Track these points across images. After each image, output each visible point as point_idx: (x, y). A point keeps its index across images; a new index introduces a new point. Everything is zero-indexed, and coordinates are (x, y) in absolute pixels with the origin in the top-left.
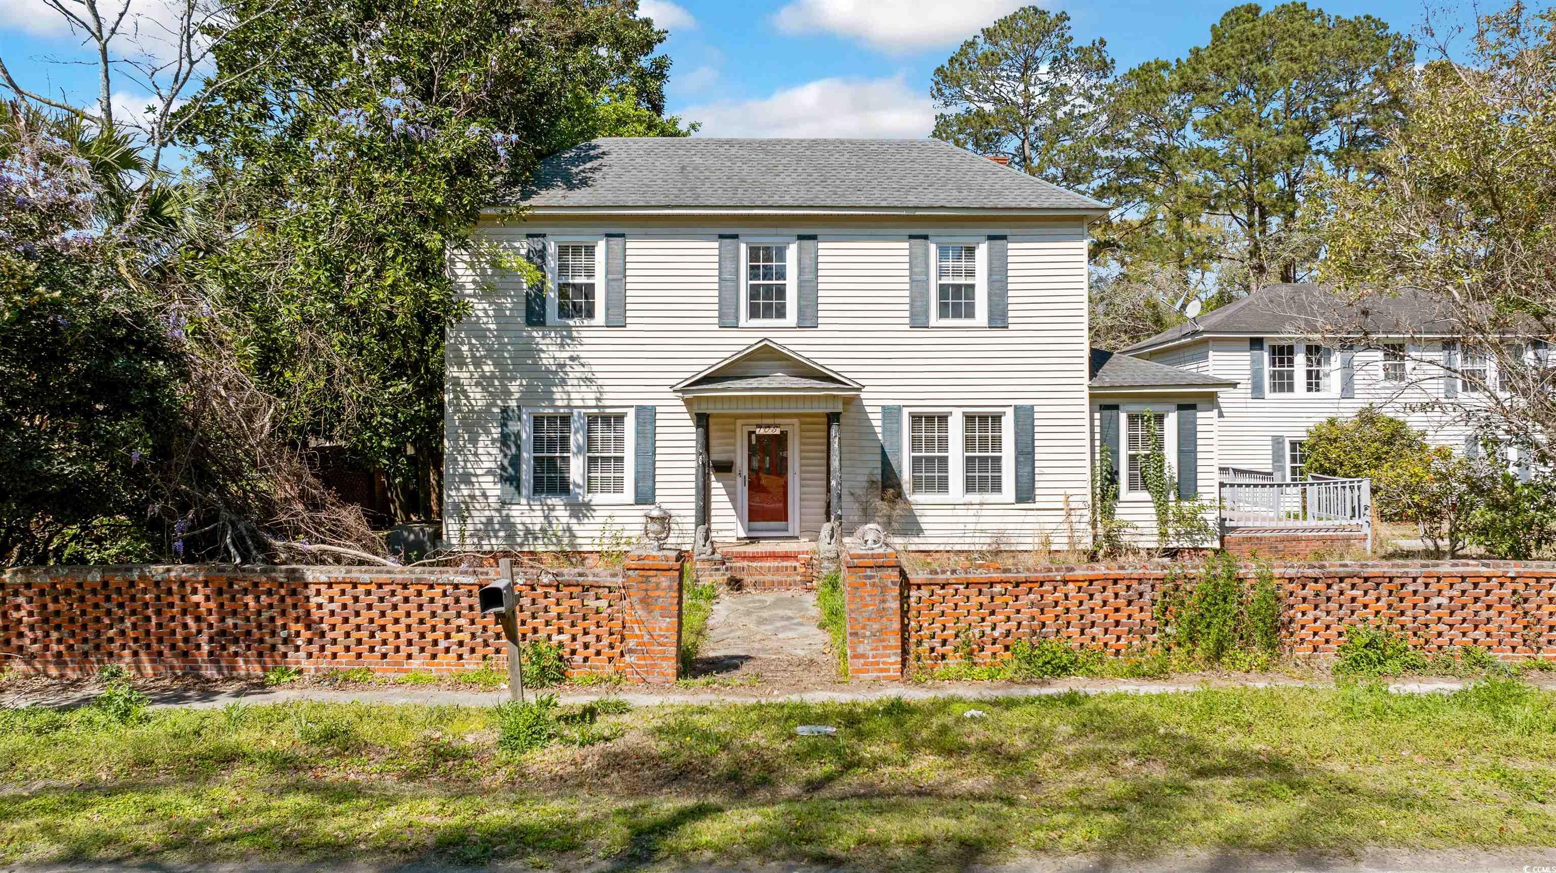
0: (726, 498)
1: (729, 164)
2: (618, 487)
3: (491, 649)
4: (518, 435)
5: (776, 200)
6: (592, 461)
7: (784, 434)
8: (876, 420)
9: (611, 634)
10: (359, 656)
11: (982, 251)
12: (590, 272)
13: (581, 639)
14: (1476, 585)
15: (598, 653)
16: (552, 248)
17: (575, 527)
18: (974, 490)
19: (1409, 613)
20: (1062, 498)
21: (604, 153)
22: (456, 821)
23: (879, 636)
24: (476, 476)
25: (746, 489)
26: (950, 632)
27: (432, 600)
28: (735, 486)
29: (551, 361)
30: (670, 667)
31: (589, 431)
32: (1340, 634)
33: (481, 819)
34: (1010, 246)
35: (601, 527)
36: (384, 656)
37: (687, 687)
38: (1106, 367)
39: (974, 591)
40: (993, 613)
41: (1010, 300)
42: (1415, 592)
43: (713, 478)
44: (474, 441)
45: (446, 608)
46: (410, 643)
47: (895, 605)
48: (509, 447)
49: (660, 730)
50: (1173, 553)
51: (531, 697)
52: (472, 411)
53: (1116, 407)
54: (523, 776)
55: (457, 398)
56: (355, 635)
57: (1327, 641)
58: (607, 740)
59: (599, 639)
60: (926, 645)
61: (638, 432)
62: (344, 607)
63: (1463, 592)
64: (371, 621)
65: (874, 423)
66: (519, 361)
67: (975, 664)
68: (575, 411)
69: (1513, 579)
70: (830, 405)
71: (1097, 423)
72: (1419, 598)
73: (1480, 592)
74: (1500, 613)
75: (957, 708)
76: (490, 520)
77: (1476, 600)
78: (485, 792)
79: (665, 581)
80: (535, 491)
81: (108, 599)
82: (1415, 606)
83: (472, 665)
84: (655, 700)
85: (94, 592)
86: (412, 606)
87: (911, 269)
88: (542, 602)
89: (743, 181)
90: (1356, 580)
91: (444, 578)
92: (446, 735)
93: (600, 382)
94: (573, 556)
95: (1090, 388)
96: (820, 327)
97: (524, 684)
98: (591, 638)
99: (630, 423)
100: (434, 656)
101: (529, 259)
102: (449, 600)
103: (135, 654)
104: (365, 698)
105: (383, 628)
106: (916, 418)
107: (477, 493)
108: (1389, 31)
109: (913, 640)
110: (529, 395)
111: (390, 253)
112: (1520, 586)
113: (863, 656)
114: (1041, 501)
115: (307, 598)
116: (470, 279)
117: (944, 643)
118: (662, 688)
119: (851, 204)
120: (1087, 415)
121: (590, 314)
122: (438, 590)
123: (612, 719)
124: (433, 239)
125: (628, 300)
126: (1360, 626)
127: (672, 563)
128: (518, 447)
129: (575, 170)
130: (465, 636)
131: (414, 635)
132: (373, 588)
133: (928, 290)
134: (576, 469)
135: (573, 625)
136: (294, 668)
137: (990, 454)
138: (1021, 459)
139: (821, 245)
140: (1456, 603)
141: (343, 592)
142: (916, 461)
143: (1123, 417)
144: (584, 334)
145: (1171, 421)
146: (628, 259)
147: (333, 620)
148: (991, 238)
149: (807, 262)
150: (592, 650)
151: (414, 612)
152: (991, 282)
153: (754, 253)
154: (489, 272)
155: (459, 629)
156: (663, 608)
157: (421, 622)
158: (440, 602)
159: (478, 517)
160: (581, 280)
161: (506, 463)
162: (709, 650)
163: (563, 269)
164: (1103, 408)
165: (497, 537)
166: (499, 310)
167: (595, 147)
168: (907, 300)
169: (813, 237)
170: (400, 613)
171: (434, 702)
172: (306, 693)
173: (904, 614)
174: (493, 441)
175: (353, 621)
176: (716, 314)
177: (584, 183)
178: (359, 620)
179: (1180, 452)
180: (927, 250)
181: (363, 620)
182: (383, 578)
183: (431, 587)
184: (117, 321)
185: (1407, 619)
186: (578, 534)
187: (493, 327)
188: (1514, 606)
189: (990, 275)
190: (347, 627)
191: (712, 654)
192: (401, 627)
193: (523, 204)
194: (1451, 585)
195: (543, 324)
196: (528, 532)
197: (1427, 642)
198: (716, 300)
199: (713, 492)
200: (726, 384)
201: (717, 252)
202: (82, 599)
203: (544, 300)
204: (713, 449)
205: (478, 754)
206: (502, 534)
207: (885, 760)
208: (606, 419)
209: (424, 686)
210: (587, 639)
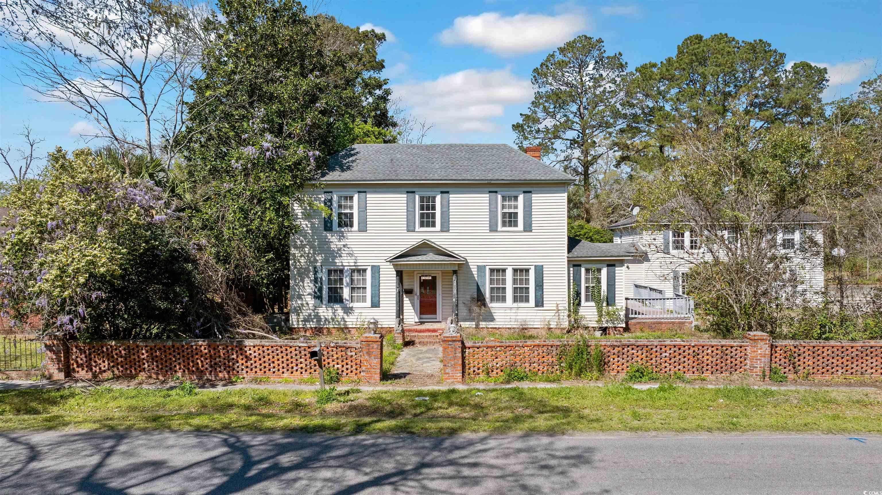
0: (410, 305)
1: (412, 158)
2: (364, 300)
3: (313, 370)
4: (321, 278)
5: (431, 176)
6: (353, 289)
7: (434, 278)
8: (474, 271)
9: (356, 365)
10: (265, 372)
11: (521, 198)
12: (351, 207)
13: (345, 367)
14: (679, 349)
15: (352, 372)
16: (335, 198)
17: (346, 317)
18: (517, 301)
19: (654, 359)
20: (555, 305)
21: (357, 153)
22: (305, 423)
23: (454, 366)
24: (303, 295)
25: (419, 301)
26: (481, 365)
27: (291, 352)
28: (414, 300)
29: (335, 246)
30: (377, 377)
31: (352, 276)
32: (627, 367)
33: (312, 422)
34: (533, 195)
35: (356, 317)
36: (274, 372)
37: (383, 384)
38: (577, 247)
39: (490, 349)
40: (497, 358)
41: (533, 219)
42: (656, 351)
43: (404, 296)
44: (303, 281)
45: (296, 355)
46: (283, 368)
47: (460, 355)
48: (317, 283)
49: (370, 398)
50: (604, 330)
51: (327, 387)
52: (301, 268)
53: (580, 266)
54: (325, 411)
55: (295, 262)
56: (263, 365)
57: (623, 369)
58: (352, 401)
59: (352, 367)
60: (472, 370)
61: (372, 277)
62: (259, 354)
63: (675, 351)
64: (269, 360)
65: (474, 273)
66: (322, 246)
67: (490, 377)
68: (346, 268)
69: (693, 346)
70: (452, 267)
71: (572, 272)
72: (658, 354)
73: (681, 351)
74: (689, 359)
75: (473, 392)
76: (310, 315)
77: (680, 354)
78: (312, 416)
79: (375, 346)
80: (329, 302)
81: (174, 351)
82: (656, 357)
83: (306, 376)
84: (371, 389)
85: (169, 349)
86: (284, 354)
87: (490, 206)
88: (331, 353)
89: (417, 167)
90: (633, 347)
91: (295, 344)
92: (300, 399)
93: (356, 255)
94: (344, 330)
95: (568, 257)
96: (450, 231)
97: (325, 383)
98: (349, 366)
99: (369, 273)
100: (292, 373)
101: (325, 204)
102: (297, 352)
103: (184, 371)
104: (270, 387)
105: (273, 362)
106: (492, 271)
107: (304, 302)
108: (771, 48)
109: (467, 368)
110: (325, 262)
111: (268, 206)
112: (696, 349)
113: (448, 373)
114: (547, 305)
115: (246, 352)
116: (300, 211)
117: (479, 369)
118: (375, 384)
119: (463, 178)
120: (566, 269)
121: (352, 226)
122: (293, 349)
123: (355, 395)
124: (285, 200)
125: (368, 220)
126: (635, 364)
127: (378, 339)
128: (321, 284)
129: (345, 161)
130: (303, 365)
131: (285, 365)
132: (270, 348)
133: (497, 215)
134: (346, 293)
135: (342, 361)
136: (241, 377)
137: (524, 286)
138: (537, 288)
139: (451, 196)
140: (672, 355)
141: (259, 349)
142: (492, 289)
143: (583, 270)
144: (349, 235)
145: (604, 271)
146: (368, 202)
147: (255, 359)
148: (525, 192)
149: (445, 203)
150: (349, 371)
151: (285, 356)
152: (524, 211)
153: (422, 199)
154: (308, 208)
155: (301, 363)
156: (375, 356)
157: (287, 360)
158: (294, 353)
159: (305, 313)
160: (348, 211)
161: (316, 290)
162: (395, 371)
163: (340, 206)
164: (574, 266)
165: (313, 322)
166: (313, 224)
167: (354, 149)
168: (488, 219)
169: (447, 192)
170: (280, 357)
171: (294, 389)
172: (248, 385)
173: (463, 358)
174: (311, 281)
175: (263, 360)
176: (406, 225)
177: (349, 168)
178: (265, 359)
179: (608, 285)
180: (497, 198)
181: (266, 359)
182: (273, 344)
183: (291, 347)
184: (175, 250)
185: (653, 361)
186: (347, 320)
187: (310, 232)
188: (694, 357)
189: (524, 208)
190: (261, 362)
191: (396, 372)
192: (280, 362)
193: (322, 179)
194: (670, 349)
195: (332, 230)
196: (326, 319)
197: (661, 370)
198: (406, 220)
199: (405, 302)
200: (408, 259)
201: (406, 199)
202: (165, 351)
203: (332, 221)
204: (404, 283)
205: (310, 404)
206: (315, 320)
207: (441, 408)
208: (359, 271)
209: (289, 383)
210: (348, 366)
